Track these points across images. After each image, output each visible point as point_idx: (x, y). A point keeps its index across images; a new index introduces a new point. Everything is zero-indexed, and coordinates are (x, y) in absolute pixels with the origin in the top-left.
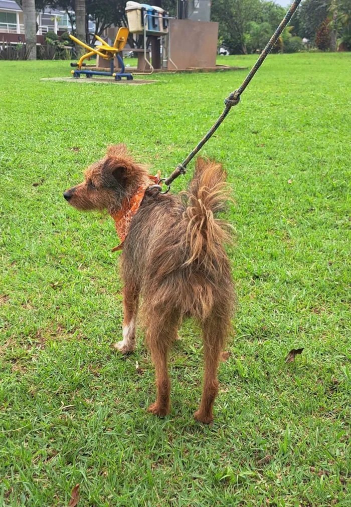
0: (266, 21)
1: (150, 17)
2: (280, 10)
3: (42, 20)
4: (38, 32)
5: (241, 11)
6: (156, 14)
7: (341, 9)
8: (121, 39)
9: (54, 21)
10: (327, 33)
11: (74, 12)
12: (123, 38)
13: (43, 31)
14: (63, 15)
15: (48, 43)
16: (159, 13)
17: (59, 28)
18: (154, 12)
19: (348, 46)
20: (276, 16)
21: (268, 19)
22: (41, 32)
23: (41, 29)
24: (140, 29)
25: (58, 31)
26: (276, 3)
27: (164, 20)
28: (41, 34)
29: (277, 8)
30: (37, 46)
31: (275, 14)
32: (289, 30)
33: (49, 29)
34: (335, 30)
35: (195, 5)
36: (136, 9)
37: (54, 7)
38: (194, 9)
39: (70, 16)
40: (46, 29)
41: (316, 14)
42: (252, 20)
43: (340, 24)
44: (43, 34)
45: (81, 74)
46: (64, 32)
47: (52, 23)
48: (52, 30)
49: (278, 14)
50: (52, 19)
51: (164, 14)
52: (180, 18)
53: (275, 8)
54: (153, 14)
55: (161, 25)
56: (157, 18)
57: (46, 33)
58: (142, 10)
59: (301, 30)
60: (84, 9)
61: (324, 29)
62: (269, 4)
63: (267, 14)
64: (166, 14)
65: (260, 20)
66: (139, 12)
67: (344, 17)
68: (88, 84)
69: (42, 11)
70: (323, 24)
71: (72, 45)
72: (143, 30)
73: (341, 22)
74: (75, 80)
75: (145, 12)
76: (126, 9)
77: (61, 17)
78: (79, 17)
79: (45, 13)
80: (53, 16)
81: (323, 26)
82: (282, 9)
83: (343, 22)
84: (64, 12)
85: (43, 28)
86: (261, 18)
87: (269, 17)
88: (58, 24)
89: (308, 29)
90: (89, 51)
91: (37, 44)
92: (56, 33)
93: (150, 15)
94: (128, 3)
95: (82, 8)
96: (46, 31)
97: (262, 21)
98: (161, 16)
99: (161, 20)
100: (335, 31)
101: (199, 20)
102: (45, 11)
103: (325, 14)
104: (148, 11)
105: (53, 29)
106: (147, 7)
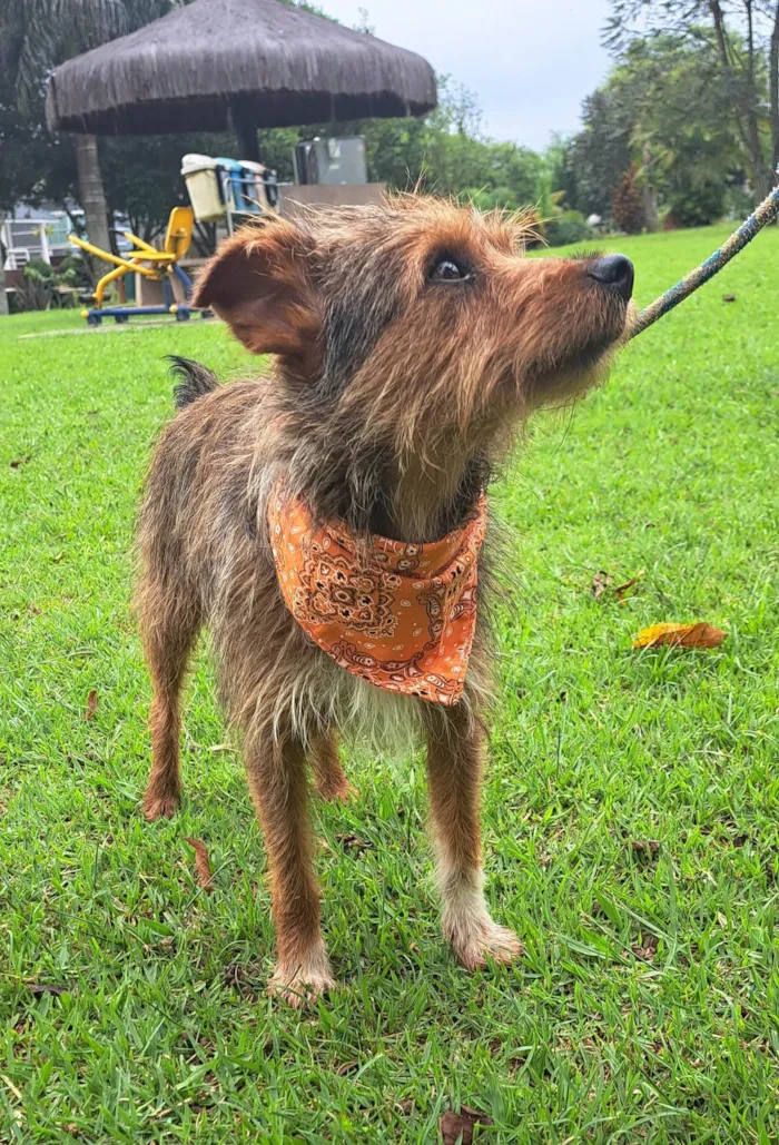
0: (504, 185)
1: (236, 184)
2: (529, 158)
3: (14, 237)
4: (7, 262)
5: (444, 167)
6: (248, 176)
7: (655, 139)
8: (178, 232)
9: (39, 235)
10: (637, 196)
11: (81, 212)
12: (183, 230)
13: (18, 261)
14: (57, 221)
15: (30, 279)
16: (255, 174)
17: (54, 251)
18: (243, 172)
19: (684, 218)
20: (522, 172)
21: (507, 181)
22: (14, 264)
23: (13, 257)
24: (218, 210)
25: (51, 258)
26: (519, 145)
27: (267, 189)
28: (15, 268)
29: (522, 156)
30: (8, 294)
31: (520, 169)
32: (556, 200)
33: (31, 255)
34: (650, 185)
35: (331, 151)
36: (204, 170)
37: (35, 204)
38: (330, 160)
39: (74, 219)
40: (24, 254)
41: (608, 158)
42: (471, 185)
43: (659, 172)
44: (19, 266)
45: (104, 319)
46: (63, 258)
47: (36, 240)
48: (36, 255)
49: (527, 168)
50: (35, 233)
51: (265, 176)
52: (304, 181)
53: (519, 154)
54: (243, 176)
55: (263, 198)
56: (252, 184)
57: (24, 263)
58: (218, 170)
59: (583, 197)
60: (101, 200)
61: (627, 187)
62: (505, 149)
63: (504, 170)
64: (270, 174)
65: (489, 184)
66: (212, 174)
67: (666, 155)
68: (120, 333)
69: (10, 215)
70: (625, 177)
71: (85, 283)
72: (226, 212)
73: (662, 168)
74: (91, 330)
75: (223, 174)
76: (183, 171)
77: (53, 226)
78: (92, 218)
79: (17, 221)
80: (37, 225)
81: (626, 182)
82: (533, 156)
83: (666, 167)
84: (60, 213)
85: (17, 254)
86: (491, 180)
87: (508, 176)
88: (50, 242)
89: (596, 192)
90: (116, 266)
91: (8, 290)
92: (48, 261)
93: (237, 179)
94: (187, 159)
95: (97, 197)
96: (25, 260)
97: (495, 185)
98: (259, 179)
99: (260, 188)
100: (651, 189)
101: (344, 183)
102: (17, 215)
103: (625, 154)
104: (231, 173)
105: (39, 254)
106: (228, 163)
